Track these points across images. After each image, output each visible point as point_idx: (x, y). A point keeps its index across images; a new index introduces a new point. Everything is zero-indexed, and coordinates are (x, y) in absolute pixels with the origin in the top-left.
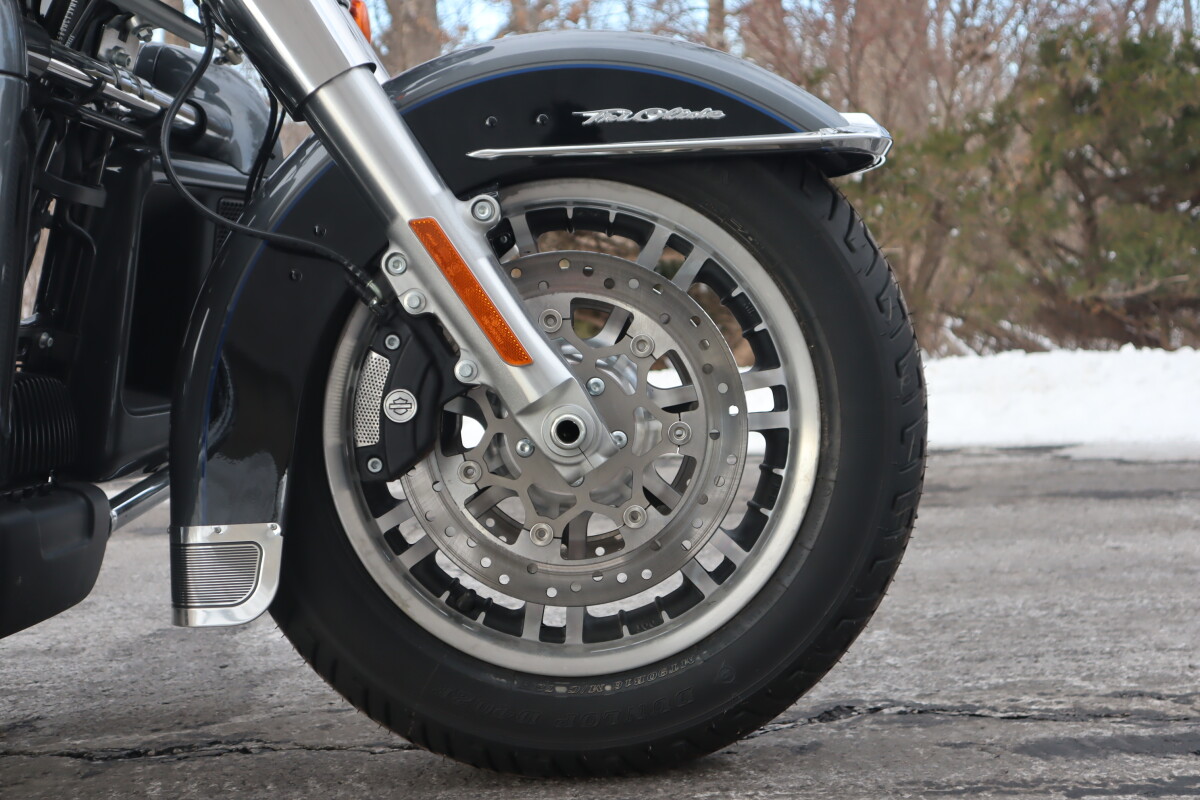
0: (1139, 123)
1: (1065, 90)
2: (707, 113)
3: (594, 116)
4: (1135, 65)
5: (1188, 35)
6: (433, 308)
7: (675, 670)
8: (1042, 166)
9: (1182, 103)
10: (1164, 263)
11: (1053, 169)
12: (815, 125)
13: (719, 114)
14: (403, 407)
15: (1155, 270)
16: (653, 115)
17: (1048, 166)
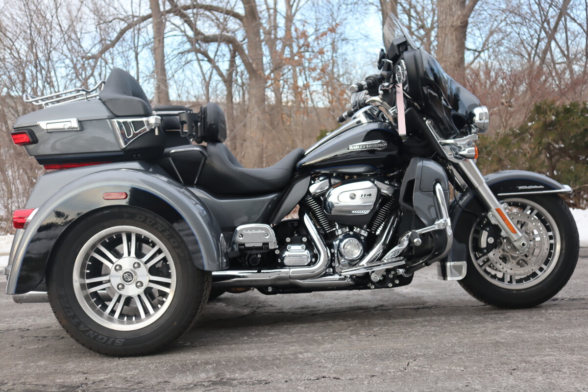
0: (570, 134)
1: (545, 123)
2: (540, 187)
3: (520, 188)
4: (568, 115)
5: (584, 104)
6: (497, 223)
7: (536, 288)
8: (538, 148)
9: (584, 128)
10: (580, 180)
11: (542, 149)
12: (560, 188)
13: (543, 187)
14: (491, 240)
15: (577, 182)
16: (530, 187)
17: (540, 148)
